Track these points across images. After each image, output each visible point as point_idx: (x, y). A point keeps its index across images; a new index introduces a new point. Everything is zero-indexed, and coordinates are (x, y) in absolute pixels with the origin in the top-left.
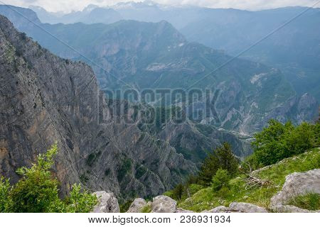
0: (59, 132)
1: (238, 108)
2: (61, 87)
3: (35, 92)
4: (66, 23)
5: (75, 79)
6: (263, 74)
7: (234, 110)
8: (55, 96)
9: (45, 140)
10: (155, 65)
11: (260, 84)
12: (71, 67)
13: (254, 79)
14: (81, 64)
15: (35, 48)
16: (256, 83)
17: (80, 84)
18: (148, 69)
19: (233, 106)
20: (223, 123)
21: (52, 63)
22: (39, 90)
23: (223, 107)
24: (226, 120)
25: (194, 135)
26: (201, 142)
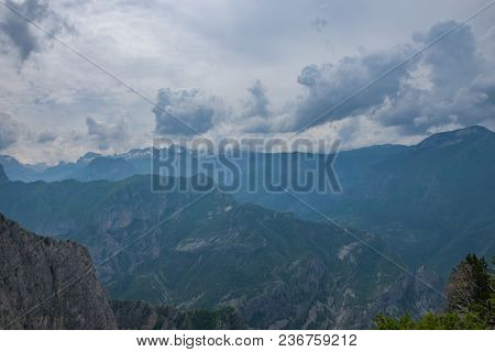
1: (324, 301)
2: (33, 284)
4: (48, 180)
5: (59, 270)
6: (356, 244)
7: (319, 304)
8: (21, 299)
10: (190, 242)
11: (352, 259)
12: (52, 249)
13: (344, 252)
14: (70, 245)
16: (347, 258)
17: (67, 278)
18: (178, 248)
19: (317, 298)
21: (22, 244)
23: (301, 301)
24: (308, 323)
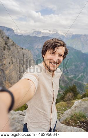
0: (17, 74)
1: (84, 73)
2: (19, 58)
3: (10, 58)
5: (25, 56)
7: (82, 74)
8: (17, 60)
9: (11, 76)
12: (24, 51)
14: (28, 50)
15: (12, 43)
19: (82, 72)
20: (77, 78)
21: (17, 49)
22: (11, 58)
23: (78, 72)
24: (79, 77)
25: (66, 81)
26: (68, 84)
